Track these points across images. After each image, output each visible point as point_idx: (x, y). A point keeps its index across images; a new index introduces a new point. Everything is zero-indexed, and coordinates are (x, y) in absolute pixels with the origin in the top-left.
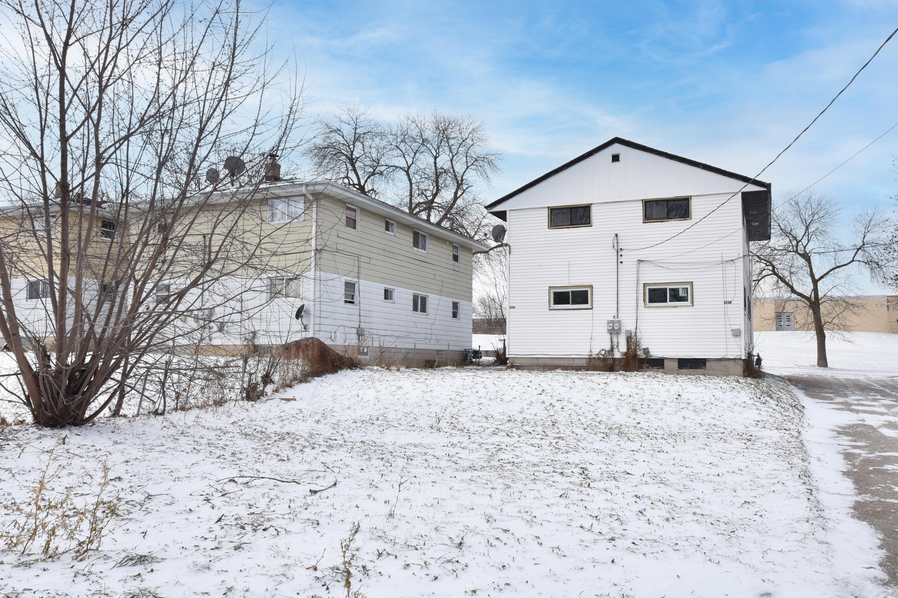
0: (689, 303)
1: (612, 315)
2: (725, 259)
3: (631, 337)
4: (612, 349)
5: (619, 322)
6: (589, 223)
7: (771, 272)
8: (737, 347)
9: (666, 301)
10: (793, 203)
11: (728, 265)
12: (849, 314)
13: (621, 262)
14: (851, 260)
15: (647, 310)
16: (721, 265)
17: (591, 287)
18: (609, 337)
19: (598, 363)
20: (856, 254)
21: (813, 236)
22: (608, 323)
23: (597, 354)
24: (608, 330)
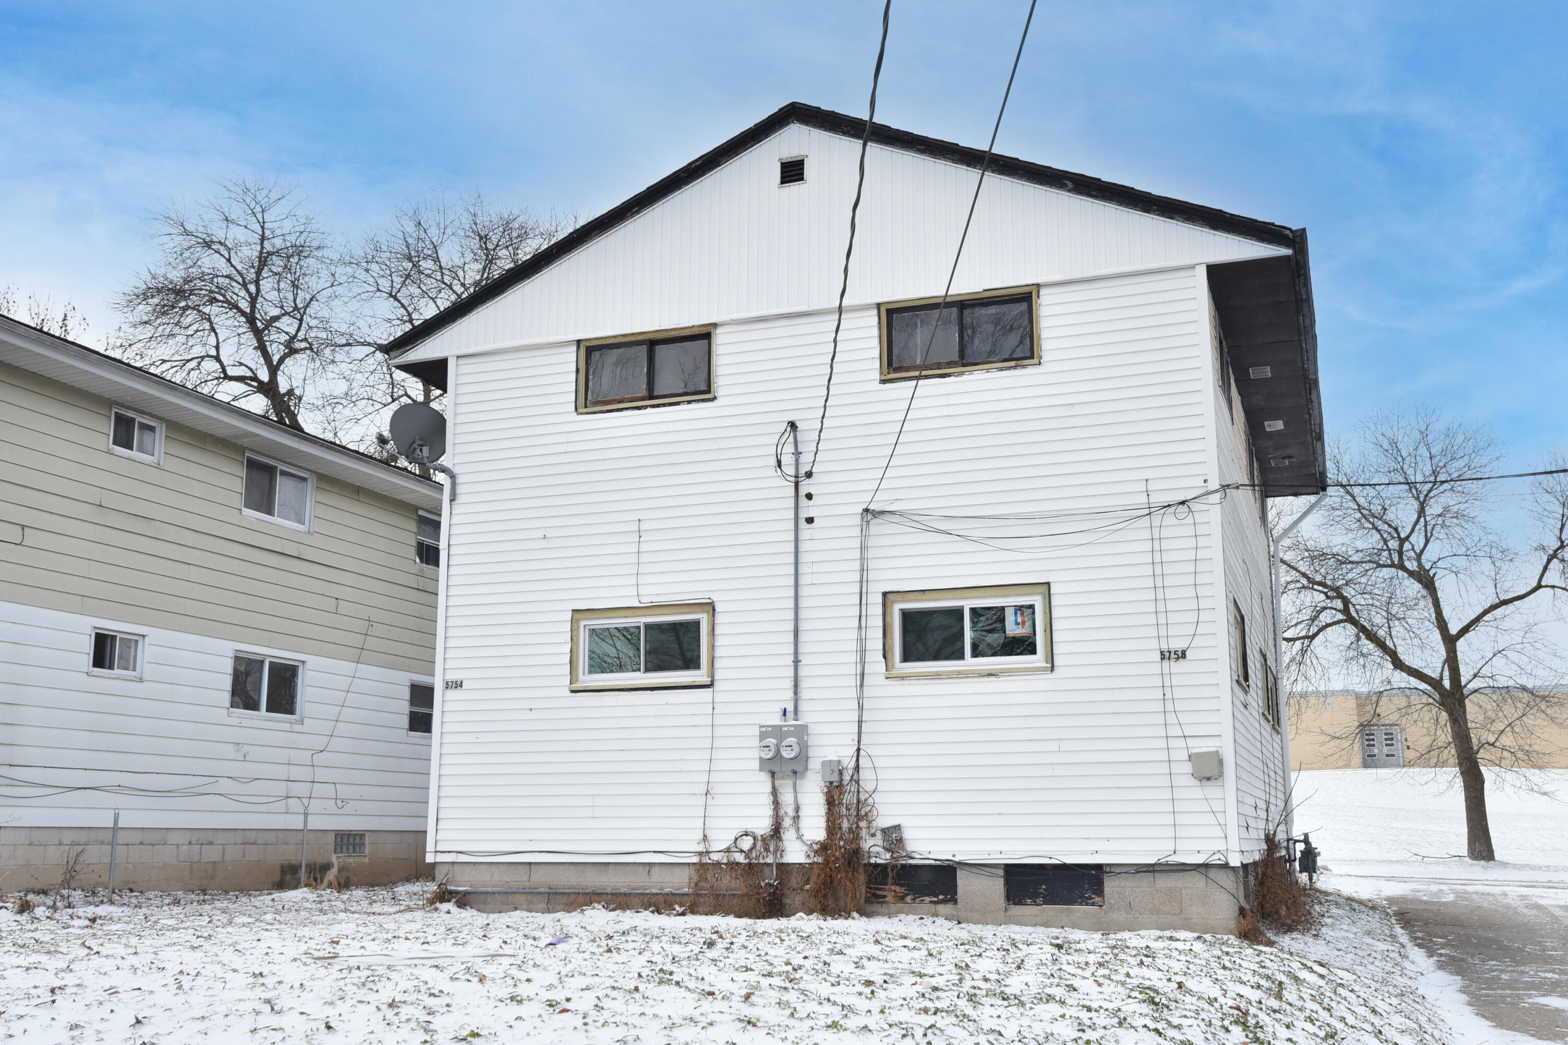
0: (1037, 660)
1: (778, 708)
2: (1159, 499)
3: (840, 786)
4: (777, 831)
5: (801, 732)
6: (708, 391)
7: (1340, 616)
8: (1210, 819)
9: (961, 656)
10: (1386, 445)
11: (1169, 519)
12: (1539, 722)
13: (810, 520)
14: (1534, 584)
15: (897, 687)
16: (1145, 522)
17: (710, 607)
18: (768, 788)
19: (728, 883)
20: (1545, 569)
21: (1438, 528)
22: (763, 736)
23: (728, 850)
24: (764, 763)
